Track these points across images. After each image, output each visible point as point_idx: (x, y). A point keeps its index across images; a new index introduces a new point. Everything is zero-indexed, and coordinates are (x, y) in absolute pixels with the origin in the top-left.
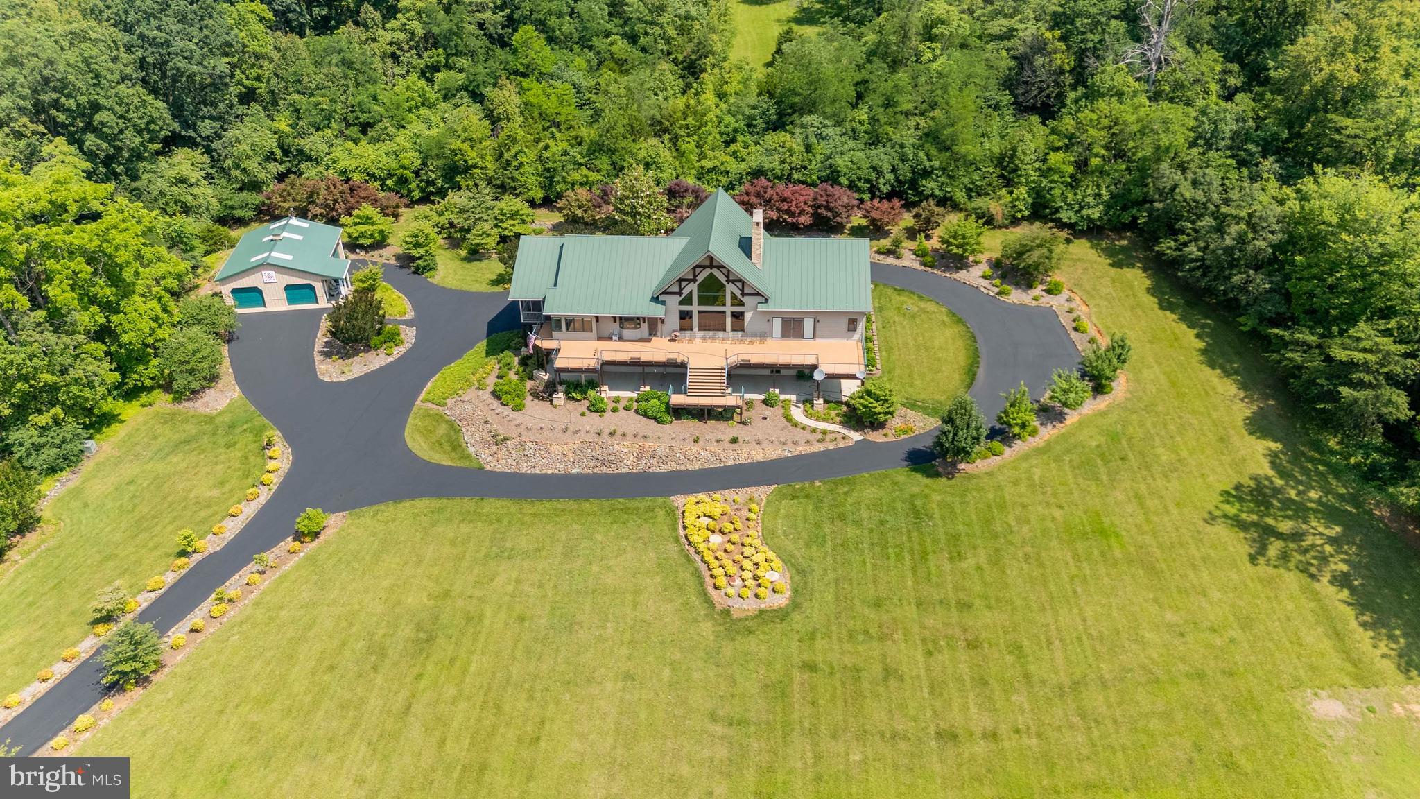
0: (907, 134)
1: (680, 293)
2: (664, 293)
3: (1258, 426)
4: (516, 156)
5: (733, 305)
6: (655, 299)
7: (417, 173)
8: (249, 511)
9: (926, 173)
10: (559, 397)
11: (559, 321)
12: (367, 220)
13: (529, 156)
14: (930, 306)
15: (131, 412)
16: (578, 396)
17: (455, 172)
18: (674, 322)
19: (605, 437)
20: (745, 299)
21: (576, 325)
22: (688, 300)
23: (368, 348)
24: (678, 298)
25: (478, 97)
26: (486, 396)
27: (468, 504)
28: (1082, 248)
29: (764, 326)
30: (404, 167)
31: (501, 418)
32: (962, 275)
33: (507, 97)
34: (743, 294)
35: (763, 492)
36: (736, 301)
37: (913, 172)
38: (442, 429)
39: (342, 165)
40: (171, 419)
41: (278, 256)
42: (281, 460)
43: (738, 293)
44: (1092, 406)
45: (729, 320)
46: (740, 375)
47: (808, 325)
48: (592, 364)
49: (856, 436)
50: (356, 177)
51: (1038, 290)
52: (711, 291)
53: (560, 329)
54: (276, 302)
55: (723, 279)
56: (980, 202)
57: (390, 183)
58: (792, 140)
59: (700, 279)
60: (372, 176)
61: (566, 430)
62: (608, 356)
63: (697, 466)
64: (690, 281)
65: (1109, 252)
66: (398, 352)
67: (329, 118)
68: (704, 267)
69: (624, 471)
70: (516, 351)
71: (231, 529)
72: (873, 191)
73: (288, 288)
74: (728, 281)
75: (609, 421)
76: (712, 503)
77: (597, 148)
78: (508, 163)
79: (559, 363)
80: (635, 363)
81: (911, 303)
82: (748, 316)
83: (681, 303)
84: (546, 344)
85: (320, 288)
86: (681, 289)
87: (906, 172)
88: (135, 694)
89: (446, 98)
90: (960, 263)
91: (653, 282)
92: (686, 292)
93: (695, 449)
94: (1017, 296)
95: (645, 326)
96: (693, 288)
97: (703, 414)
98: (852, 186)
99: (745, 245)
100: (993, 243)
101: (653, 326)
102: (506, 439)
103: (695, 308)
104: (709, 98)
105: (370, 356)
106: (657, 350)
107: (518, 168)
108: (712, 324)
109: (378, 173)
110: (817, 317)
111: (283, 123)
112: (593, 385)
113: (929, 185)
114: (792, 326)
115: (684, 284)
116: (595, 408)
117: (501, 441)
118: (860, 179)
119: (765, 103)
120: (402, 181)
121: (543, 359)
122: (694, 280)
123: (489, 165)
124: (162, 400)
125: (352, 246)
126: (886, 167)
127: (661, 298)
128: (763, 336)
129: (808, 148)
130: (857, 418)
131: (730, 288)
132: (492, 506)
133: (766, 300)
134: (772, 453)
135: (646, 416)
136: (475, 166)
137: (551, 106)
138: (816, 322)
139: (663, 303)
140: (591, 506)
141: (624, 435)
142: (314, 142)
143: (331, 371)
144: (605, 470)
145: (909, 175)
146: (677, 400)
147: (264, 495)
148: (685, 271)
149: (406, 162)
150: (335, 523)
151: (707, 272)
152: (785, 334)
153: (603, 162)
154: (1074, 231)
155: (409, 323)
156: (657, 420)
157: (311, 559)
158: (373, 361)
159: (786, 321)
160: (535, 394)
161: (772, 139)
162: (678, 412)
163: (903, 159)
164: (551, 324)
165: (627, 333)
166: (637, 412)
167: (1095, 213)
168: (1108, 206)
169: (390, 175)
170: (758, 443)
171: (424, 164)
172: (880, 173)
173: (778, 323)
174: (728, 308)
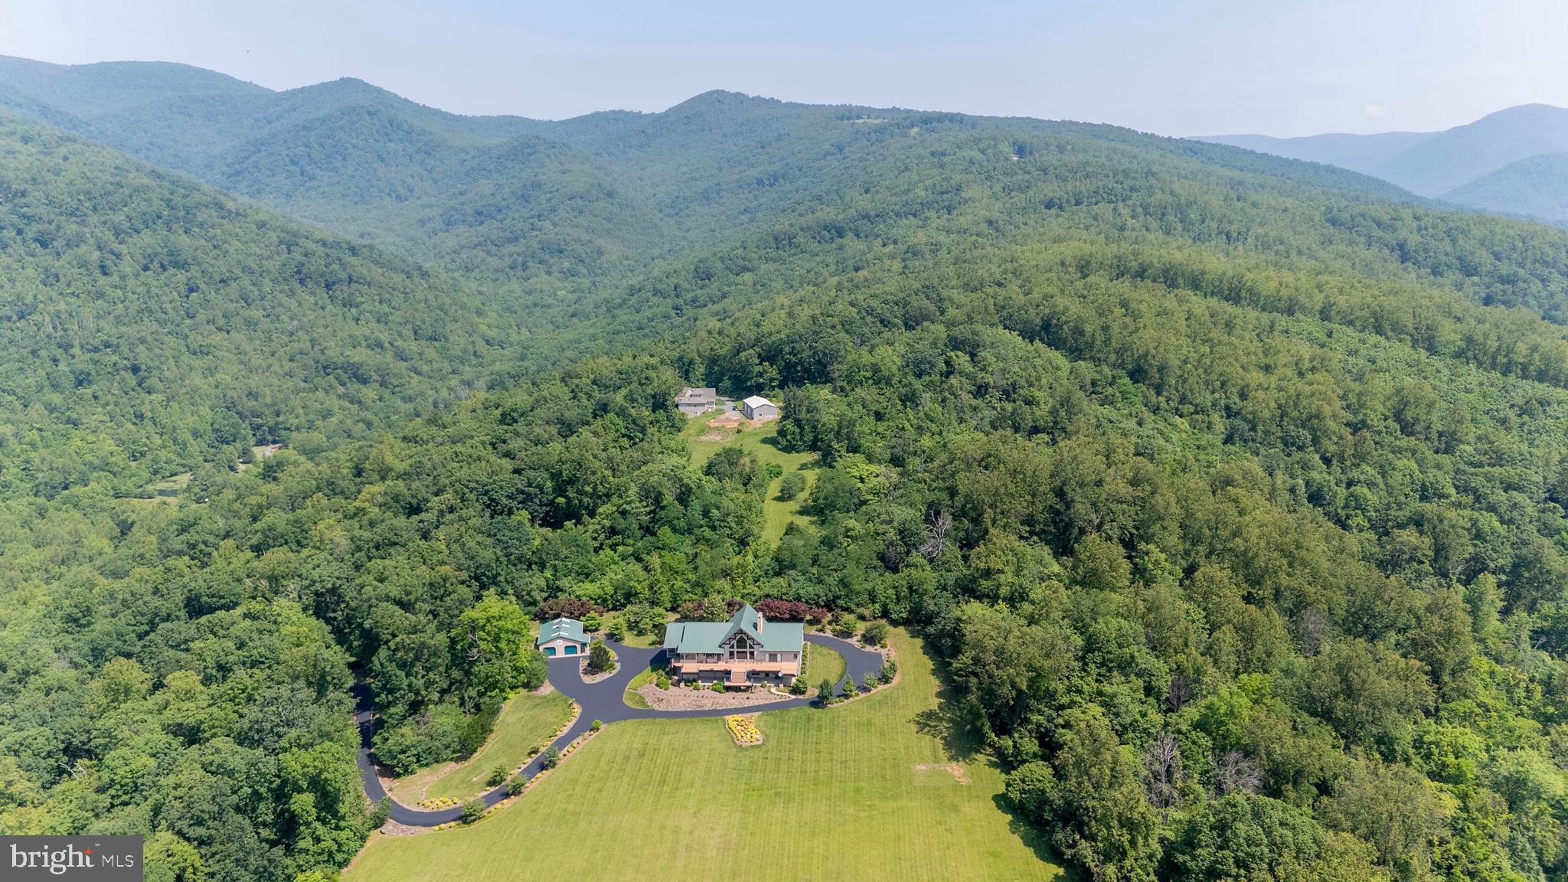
0: (832, 580)
1: (730, 644)
2: (724, 644)
3: (939, 695)
4: (659, 588)
5: (750, 649)
6: (720, 646)
8: (570, 725)
9: (839, 597)
10: (682, 684)
11: (683, 656)
12: (593, 619)
13: (666, 588)
14: (833, 652)
15: (512, 695)
16: (689, 684)
17: (630, 596)
18: (727, 655)
19: (700, 698)
20: (755, 646)
21: (690, 657)
22: (732, 647)
23: (602, 670)
24: (729, 646)
25: (639, 560)
26: (653, 685)
27: (651, 720)
28: (901, 629)
29: (761, 656)
31: (660, 693)
32: (849, 640)
33: (655, 560)
34: (754, 644)
35: (757, 714)
36: (751, 647)
37: (834, 596)
38: (637, 698)
39: (578, 593)
40: (529, 697)
41: (562, 633)
42: (577, 710)
43: (752, 644)
44: (881, 687)
45: (748, 654)
46: (753, 675)
47: (779, 656)
48: (696, 671)
49: (793, 697)
50: (584, 599)
51: (878, 647)
52: (742, 643)
53: (683, 659)
54: (561, 654)
55: (746, 638)
56: (860, 610)
57: (600, 601)
58: (781, 581)
59: (737, 638)
60: (591, 598)
61: (685, 696)
62: (702, 668)
63: (734, 707)
64: (733, 639)
65: (911, 632)
66: (614, 672)
67: (571, 572)
68: (739, 634)
69: (707, 709)
70: (664, 670)
71: (566, 730)
72: (817, 605)
73: (566, 647)
74: (748, 639)
75: (701, 693)
76: (739, 717)
77: (697, 584)
78: (656, 591)
79: (683, 671)
80: (712, 671)
81: (825, 651)
82: (755, 652)
83: (730, 648)
84: (677, 665)
85: (579, 647)
86: (730, 642)
87: (830, 596)
88: (551, 771)
89: (623, 560)
90: (849, 635)
91: (719, 641)
92: (732, 643)
93: (733, 701)
94: (869, 648)
95: (716, 657)
96: (735, 642)
97: (737, 689)
98: (807, 602)
99: (755, 626)
100: (861, 627)
101: (719, 656)
102: (662, 700)
103: (735, 650)
104: (750, 558)
105: (603, 674)
106: (720, 666)
107: (660, 593)
108: (742, 655)
110: (782, 653)
111: (548, 574)
112: (695, 680)
113: (840, 602)
114: (773, 657)
115: (731, 640)
116: (696, 688)
117: (660, 700)
118: (810, 599)
119: (774, 564)
120: (605, 600)
121: (675, 671)
122: (735, 639)
123: (647, 593)
124: (523, 691)
125: (586, 630)
126: (822, 594)
127: (723, 646)
128: (762, 661)
129: (789, 585)
130: (796, 691)
131: (749, 642)
132: (658, 720)
133: (763, 647)
134: (762, 702)
135: (715, 690)
137: (675, 564)
138: (782, 655)
139: (723, 648)
140: (696, 719)
141: (707, 697)
142: (564, 583)
143: (588, 680)
144: (700, 709)
145: (832, 598)
146: (727, 684)
147: (574, 720)
148: (730, 635)
149: (607, 591)
150: (603, 727)
151: (740, 636)
152: (770, 661)
153: (699, 590)
154: (895, 623)
155: (617, 661)
156: (719, 692)
157: (598, 736)
158: (604, 676)
159: (770, 654)
160: (673, 684)
161: (775, 580)
162: (728, 689)
163: (830, 591)
164: (679, 657)
165: (709, 660)
166: (712, 689)
167: (904, 615)
168: (910, 612)
170: (757, 699)
172: (819, 597)
173: (767, 656)
174: (748, 650)
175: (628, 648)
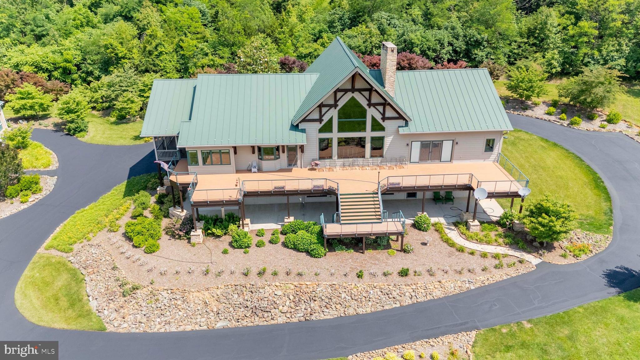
1: (320, 120)
2: (304, 120)
4: (156, 48)
5: (373, 129)
6: (295, 127)
7: (78, 67)
9: (478, 44)
10: (198, 234)
11: (195, 156)
16: (218, 232)
18: (313, 151)
19: (253, 278)
20: (385, 124)
21: (214, 157)
22: (327, 128)
24: (318, 126)
25: (129, 19)
26: (117, 238)
29: (404, 151)
30: (67, 61)
31: (132, 262)
34: (384, 119)
35: (464, 341)
36: (377, 126)
37: (467, 44)
39: (15, 61)
43: (378, 117)
45: (368, 146)
47: (447, 146)
48: (235, 195)
49: (533, 260)
50: (27, 70)
52: (352, 116)
53: (197, 163)
55: (364, 103)
57: (56, 74)
59: (341, 104)
60: (41, 69)
61: (207, 273)
62: (251, 187)
63: (367, 309)
64: (330, 106)
66: (33, 199)
68: (346, 91)
69: (281, 320)
72: (437, 61)
74: (370, 105)
75: (255, 258)
78: (150, 53)
79: (196, 196)
80: (280, 193)
82: (388, 141)
83: (321, 131)
84: (181, 179)
86: (321, 116)
87: (460, 45)
89: (106, 22)
90: (523, 105)
91: (292, 110)
92: (326, 119)
93: (362, 285)
94: (586, 125)
95: (284, 157)
96: (333, 114)
98: (423, 53)
101: (293, 154)
102: (135, 288)
103: (335, 135)
106: (300, 179)
107: (158, 56)
108: (352, 151)
109: (44, 66)
110: (455, 138)
112: (233, 218)
114: (431, 149)
115: (324, 110)
116: (239, 244)
117: (129, 292)
118: (429, 49)
120: (66, 72)
121: (179, 194)
122: (335, 106)
123: (135, 57)
125: (17, 118)
127: (301, 126)
128: (400, 161)
131: (372, 113)
133: (407, 124)
134: (451, 286)
135: (296, 249)
136: (124, 58)
138: (455, 143)
139: (303, 131)
141: (275, 274)
144: (258, 321)
145: (464, 47)
146: (331, 229)
148: (326, 95)
149: (69, 57)
151: (349, 95)
152: (423, 158)
155: (51, 174)
156: (308, 253)
159: (425, 146)
160: (171, 233)
162: (334, 243)
164: (186, 158)
165: (266, 164)
166: (285, 245)
169: (56, 69)
170: (431, 273)
171: (84, 59)
173: (416, 147)
174: (368, 134)
175: (91, 146)
